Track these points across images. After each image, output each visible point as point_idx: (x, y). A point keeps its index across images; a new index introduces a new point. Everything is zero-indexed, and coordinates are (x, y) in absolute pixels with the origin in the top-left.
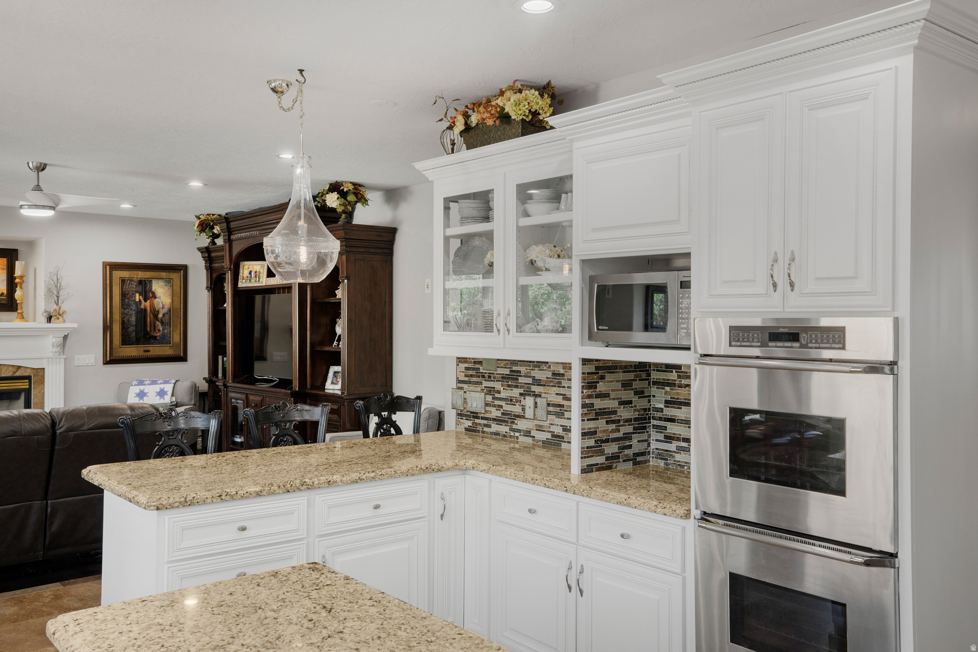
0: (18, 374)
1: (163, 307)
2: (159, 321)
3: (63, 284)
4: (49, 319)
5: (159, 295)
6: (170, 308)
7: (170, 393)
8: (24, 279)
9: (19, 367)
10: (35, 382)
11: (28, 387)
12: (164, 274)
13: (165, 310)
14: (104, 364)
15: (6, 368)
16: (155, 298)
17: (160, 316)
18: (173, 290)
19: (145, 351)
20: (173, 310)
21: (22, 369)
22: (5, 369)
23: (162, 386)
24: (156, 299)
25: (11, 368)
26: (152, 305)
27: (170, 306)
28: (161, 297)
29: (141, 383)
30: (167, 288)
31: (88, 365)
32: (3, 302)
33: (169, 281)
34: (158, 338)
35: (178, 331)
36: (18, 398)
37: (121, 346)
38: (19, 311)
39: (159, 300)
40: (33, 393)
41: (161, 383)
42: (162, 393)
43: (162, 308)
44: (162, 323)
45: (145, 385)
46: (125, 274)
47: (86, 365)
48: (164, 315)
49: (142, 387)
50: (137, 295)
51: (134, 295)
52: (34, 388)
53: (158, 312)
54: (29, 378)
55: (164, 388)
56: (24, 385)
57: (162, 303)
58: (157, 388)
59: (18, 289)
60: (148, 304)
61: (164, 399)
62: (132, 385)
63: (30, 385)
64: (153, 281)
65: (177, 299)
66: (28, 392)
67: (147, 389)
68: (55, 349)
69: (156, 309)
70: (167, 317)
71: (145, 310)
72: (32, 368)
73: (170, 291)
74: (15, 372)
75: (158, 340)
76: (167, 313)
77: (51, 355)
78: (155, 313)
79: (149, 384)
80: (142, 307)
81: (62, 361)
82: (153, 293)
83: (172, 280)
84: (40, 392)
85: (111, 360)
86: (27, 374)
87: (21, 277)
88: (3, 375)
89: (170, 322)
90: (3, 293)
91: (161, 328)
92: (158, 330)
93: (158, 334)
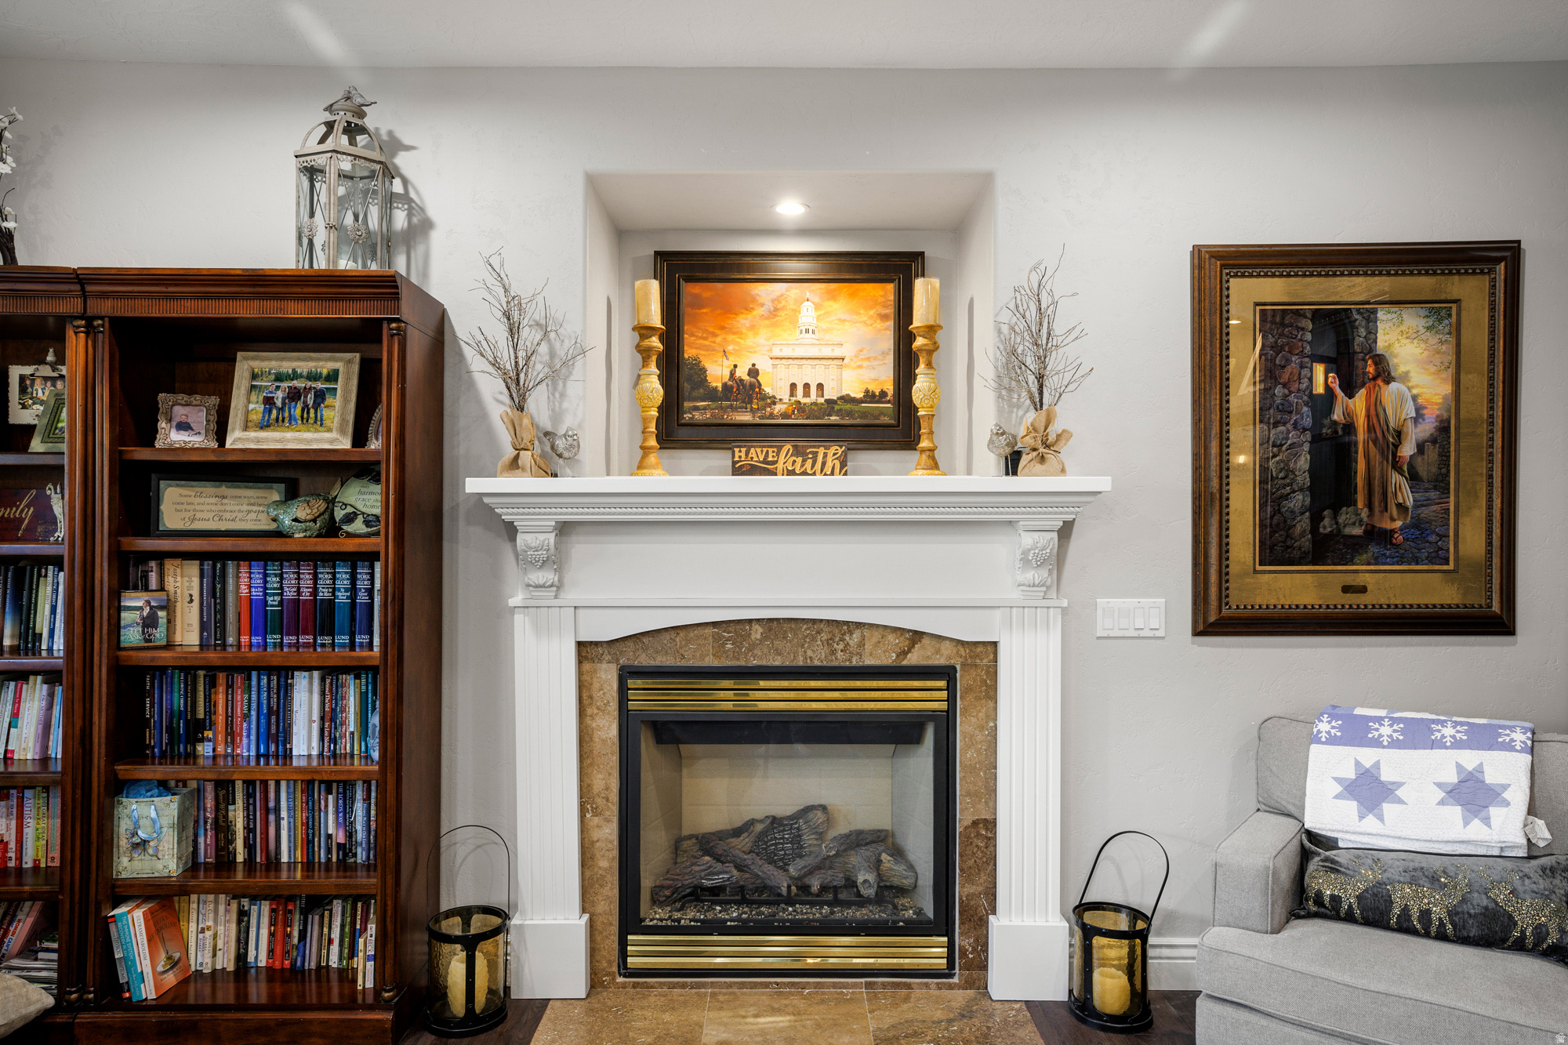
0: (914, 659)
1: (1419, 416)
2: (1401, 473)
3: (1059, 328)
4: (1012, 463)
5: (1402, 369)
6: (1448, 421)
7: (1518, 795)
8: (940, 336)
9: (917, 636)
10: (968, 690)
11: (944, 706)
12: (1423, 284)
13: (1427, 428)
14: (1197, 633)
15: (877, 635)
16: (1389, 379)
17: (1407, 450)
18: (1458, 345)
19: (1346, 589)
20: (1457, 428)
21: (926, 641)
22: (874, 640)
23: (1470, 759)
24: (1393, 385)
25: (891, 638)
26: (1375, 409)
27: (1449, 410)
28: (1412, 374)
29: (1357, 732)
30: (1434, 340)
31: (1142, 634)
32: (885, 420)
33: (1439, 309)
34: (1399, 538)
35: (1480, 513)
36: (917, 740)
37: (1259, 568)
38: (924, 444)
39: (1403, 388)
40: (963, 727)
41: (1457, 745)
42: (1473, 797)
43: (1415, 422)
44: (1414, 477)
45: (1377, 743)
46: (1274, 289)
47: (1135, 634)
48: (1421, 448)
49: (1367, 756)
50: (1319, 370)
51: (1305, 372)
52: (965, 711)
53: (1399, 434)
54: (947, 673)
55: (1480, 769)
56: (928, 698)
57: (1414, 398)
58: (1444, 765)
59: (921, 369)
60: (1359, 404)
61: (1487, 821)
62: (1317, 741)
63: (951, 700)
64: (1380, 315)
65: (1476, 383)
66: (946, 723)
67: (1393, 764)
68: (1031, 575)
69: (1392, 424)
70: (1432, 453)
71: (1349, 428)
72: (959, 642)
73: (1448, 349)
74: (904, 653)
75: (1397, 546)
76: (1433, 440)
77: (1015, 595)
78: (1388, 440)
79: (1394, 744)
80: (1337, 415)
81: (1055, 617)
82: (1380, 360)
83: (1454, 306)
84: (982, 728)
85: (1227, 615)
86: (940, 661)
87: (931, 330)
88: (869, 661)
89: (1448, 471)
90: (883, 394)
91: (1410, 503)
92: (1399, 505)
93: (1399, 524)
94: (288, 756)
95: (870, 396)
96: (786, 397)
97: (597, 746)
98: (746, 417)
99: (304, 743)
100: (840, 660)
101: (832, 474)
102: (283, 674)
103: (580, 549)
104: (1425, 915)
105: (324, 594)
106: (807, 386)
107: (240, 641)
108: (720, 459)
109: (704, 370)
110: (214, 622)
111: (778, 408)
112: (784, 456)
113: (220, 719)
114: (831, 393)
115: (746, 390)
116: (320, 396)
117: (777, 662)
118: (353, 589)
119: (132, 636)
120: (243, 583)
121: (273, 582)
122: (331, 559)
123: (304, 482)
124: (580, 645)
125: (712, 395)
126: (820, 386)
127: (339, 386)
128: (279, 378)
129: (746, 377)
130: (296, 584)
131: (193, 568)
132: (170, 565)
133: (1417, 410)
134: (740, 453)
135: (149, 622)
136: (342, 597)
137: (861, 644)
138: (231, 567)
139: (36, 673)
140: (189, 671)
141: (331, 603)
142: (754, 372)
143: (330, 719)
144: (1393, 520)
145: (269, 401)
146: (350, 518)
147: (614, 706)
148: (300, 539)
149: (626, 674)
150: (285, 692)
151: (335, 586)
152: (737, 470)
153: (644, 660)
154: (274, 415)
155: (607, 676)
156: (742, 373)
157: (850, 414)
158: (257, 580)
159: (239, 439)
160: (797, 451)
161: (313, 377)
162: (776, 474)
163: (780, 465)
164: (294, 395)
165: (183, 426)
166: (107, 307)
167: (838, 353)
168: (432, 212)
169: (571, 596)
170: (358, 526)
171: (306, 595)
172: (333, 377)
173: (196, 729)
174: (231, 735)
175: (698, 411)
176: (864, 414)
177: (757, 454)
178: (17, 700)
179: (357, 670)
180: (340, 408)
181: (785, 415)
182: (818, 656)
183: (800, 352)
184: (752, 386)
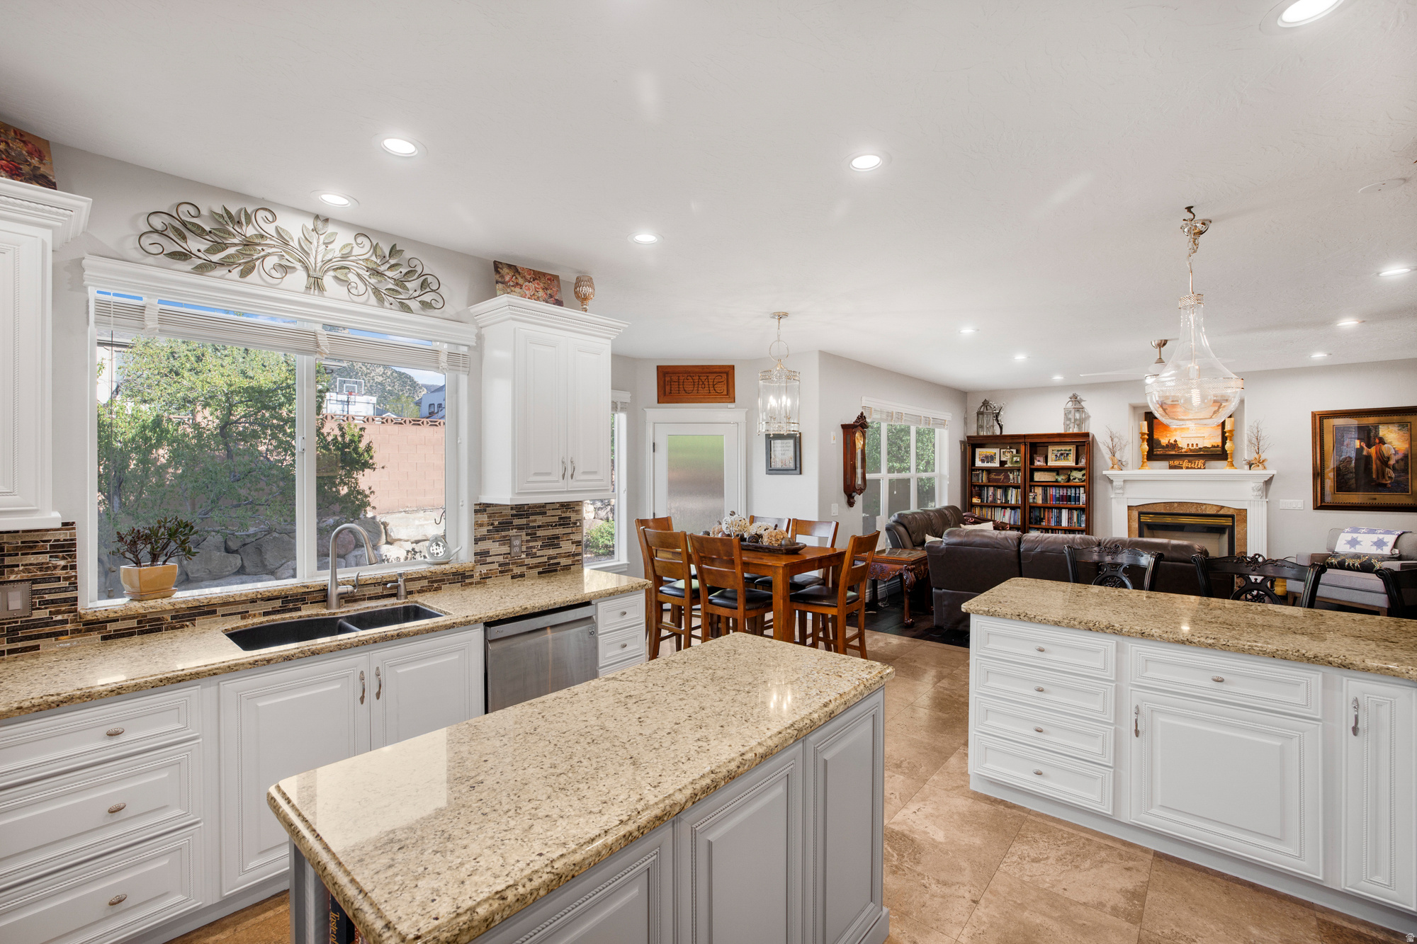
0: (1221, 512)
1: (1396, 452)
2: (1390, 468)
3: (1263, 434)
4: (1250, 466)
5: (1389, 441)
6: (1408, 454)
7: (1391, 544)
8: (1235, 433)
9: (1222, 507)
10: (1238, 521)
11: (1231, 524)
12: (1395, 418)
13: (1399, 456)
14: (1314, 509)
15: (1210, 507)
16: (1384, 443)
17: (1392, 462)
18: (1411, 434)
19: (1371, 499)
20: (1411, 456)
21: (1226, 508)
23: (1381, 536)
24: (1386, 445)
25: (1215, 507)
26: (1379, 452)
27: (1407, 451)
29: (1356, 530)
30: (1401, 433)
31: (1297, 508)
32: (1219, 453)
33: (1402, 425)
34: (1389, 485)
36: (1224, 533)
37: (1334, 492)
38: (1229, 460)
39: (1390, 445)
40: (1237, 529)
41: (1380, 533)
42: (1380, 544)
43: (1395, 454)
44: (1394, 469)
45: (1360, 533)
46: (1342, 422)
47: (1293, 508)
48: (1397, 461)
49: (1355, 535)
50: (1358, 442)
52: (1237, 525)
53: (1389, 458)
54: (1232, 517)
55: (1383, 538)
56: (1228, 522)
57: (1394, 448)
58: (1375, 538)
59: (1228, 441)
60: (1373, 450)
61: (1382, 550)
62: (1344, 532)
63: (1233, 522)
64: (1380, 427)
66: (1232, 528)
67: (1360, 537)
68: (1255, 493)
69: (1386, 455)
70: (1402, 463)
71: (1369, 456)
72: (1235, 509)
73: (1407, 436)
74: (1219, 511)
75: (1389, 488)
76: (1402, 459)
77: (1253, 498)
78: (1384, 460)
79: (1364, 533)
80: (1365, 453)
81: (1265, 504)
82: (1381, 439)
83: (1409, 424)
84: (1243, 530)
85: (1321, 504)
86: (1230, 513)
87: (1230, 431)
88: (1208, 513)
89: (1408, 468)
90: (1218, 446)
91: (1393, 475)
92: (1389, 477)
93: (1389, 482)
94: (1061, 525)
95: (1213, 447)
96: (1186, 447)
97: (1133, 529)
98: (1174, 453)
99: (1064, 523)
100: (1200, 512)
101: (1200, 468)
102: (1060, 509)
103: (1128, 485)
104: (1353, 565)
105: (1069, 494)
106: (1192, 444)
107: (1050, 503)
108: (1165, 464)
109: (1160, 441)
110: (1045, 499)
111: (1183, 450)
112: (1185, 463)
113: (1046, 518)
114: (1199, 446)
115: (1174, 446)
116: (1067, 454)
117: (1181, 512)
118: (1076, 493)
119: (1031, 501)
120: (1052, 491)
121: (1058, 491)
122: (1070, 487)
123: (1060, 472)
124: (1128, 506)
125: (1163, 447)
126: (1197, 444)
127: (1072, 452)
128: (1058, 451)
129: (1173, 443)
130: (1063, 492)
131: (1040, 488)
132: (1036, 488)
133: (1395, 451)
134: (1171, 462)
135: (1034, 498)
136: (1073, 495)
137: (1206, 508)
138: (1048, 488)
139: (1008, 507)
140: (1039, 508)
141: (1070, 496)
142: (1175, 441)
143: (1070, 519)
144: (1386, 481)
145: (1056, 455)
146: (1075, 479)
147: (1137, 520)
148: (1063, 483)
149: (1140, 514)
150: (1060, 513)
151: (1072, 492)
152: (1171, 467)
153: (1145, 510)
154: (1057, 458)
155: (1135, 514)
156: (1172, 441)
157: (1207, 451)
158: (1054, 491)
159: (1051, 463)
160: (1189, 462)
161: (1065, 450)
162: (1182, 468)
163: (1184, 465)
164: (1062, 454)
165: (1039, 461)
166: (1029, 440)
167: (1203, 435)
168: (1090, 414)
169: (1126, 496)
170: (1077, 480)
171: (1065, 494)
172: (1070, 450)
173: (1041, 520)
174: (1049, 521)
175: (1159, 451)
176: (1212, 451)
177: (1176, 463)
178: (1004, 512)
179: (1076, 509)
180: (1072, 457)
181: (1185, 452)
182: (1193, 511)
183: (1190, 436)
184: (1175, 445)
